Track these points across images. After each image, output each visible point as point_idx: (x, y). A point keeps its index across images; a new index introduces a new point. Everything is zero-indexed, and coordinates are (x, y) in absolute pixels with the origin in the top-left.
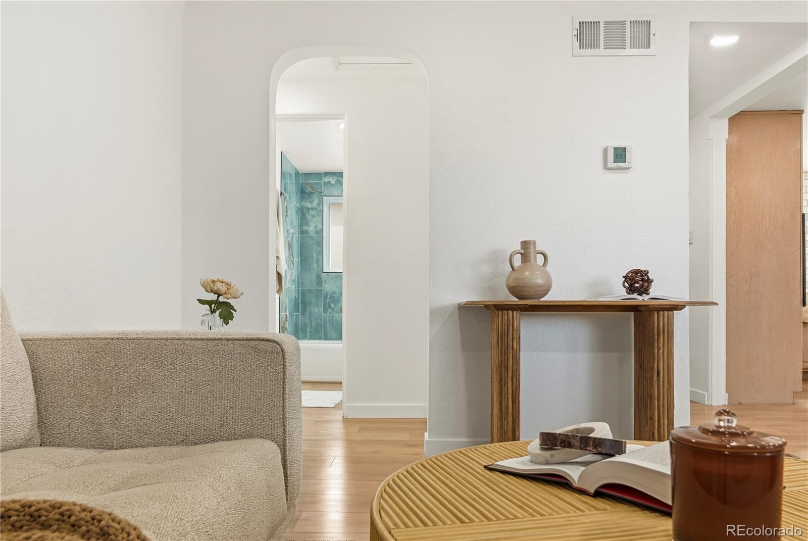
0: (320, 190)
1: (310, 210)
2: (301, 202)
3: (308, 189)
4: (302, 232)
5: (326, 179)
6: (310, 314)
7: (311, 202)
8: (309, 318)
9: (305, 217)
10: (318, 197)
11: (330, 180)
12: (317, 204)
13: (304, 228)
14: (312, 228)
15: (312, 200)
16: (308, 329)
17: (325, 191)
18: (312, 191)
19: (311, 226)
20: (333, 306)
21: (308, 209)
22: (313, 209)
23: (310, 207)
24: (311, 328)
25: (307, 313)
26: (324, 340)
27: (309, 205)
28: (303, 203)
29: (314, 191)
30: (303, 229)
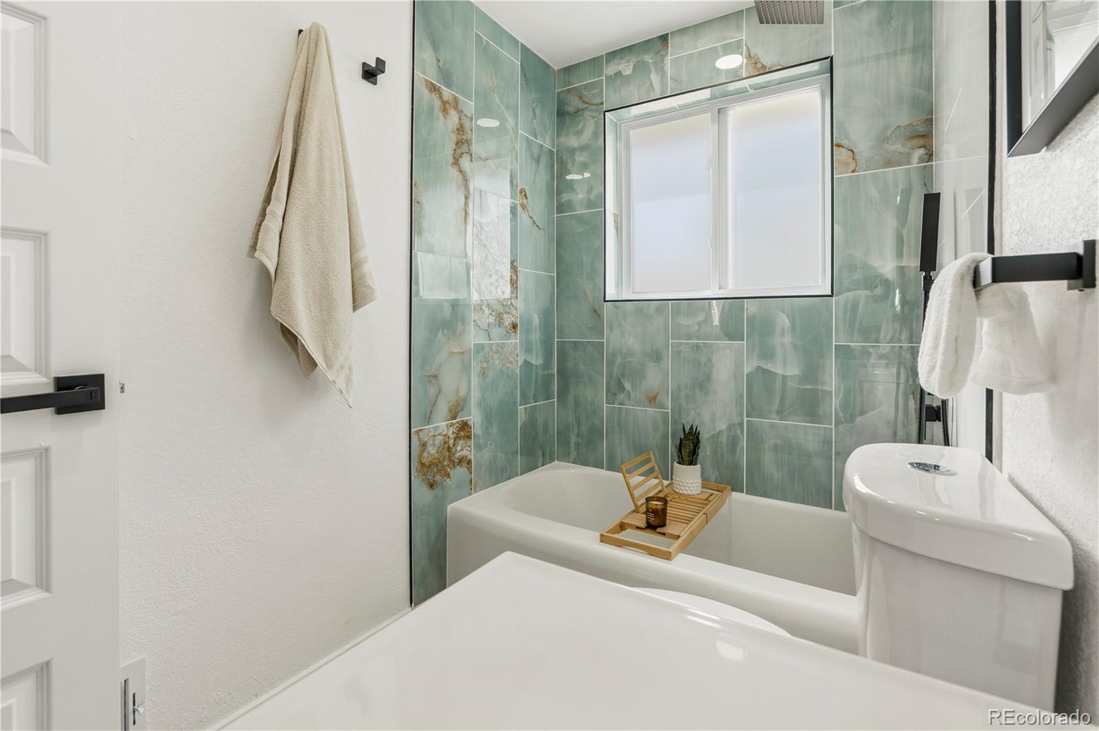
0: (597, 101)
1: (577, 153)
2: (559, 135)
3: (574, 103)
4: (561, 208)
5: (610, 70)
6: (577, 403)
7: (579, 133)
8: (575, 412)
9: (566, 169)
10: (593, 117)
11: (620, 68)
12: (593, 132)
13: (565, 197)
14: (581, 196)
15: (580, 126)
16: (573, 439)
17: (610, 97)
18: (580, 105)
19: (579, 191)
20: (628, 386)
21: (572, 151)
22: (584, 148)
23: (576, 145)
24: (577, 436)
25: (571, 398)
26: (609, 469)
27: (573, 142)
28: (562, 140)
29: (585, 106)
30: (563, 201)
